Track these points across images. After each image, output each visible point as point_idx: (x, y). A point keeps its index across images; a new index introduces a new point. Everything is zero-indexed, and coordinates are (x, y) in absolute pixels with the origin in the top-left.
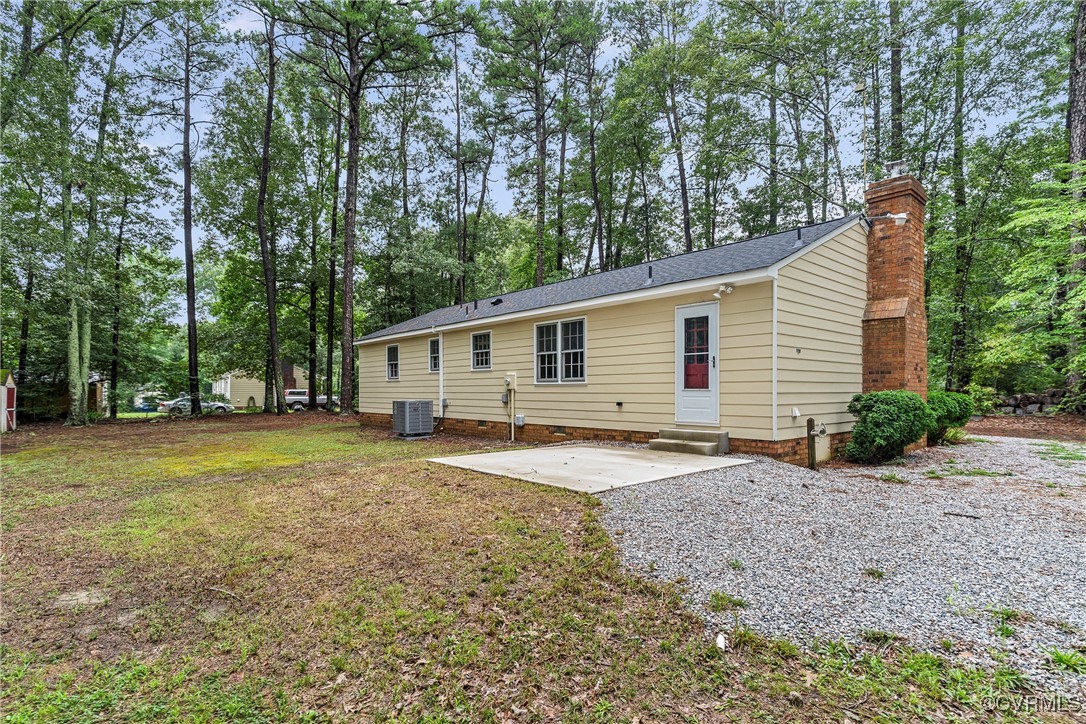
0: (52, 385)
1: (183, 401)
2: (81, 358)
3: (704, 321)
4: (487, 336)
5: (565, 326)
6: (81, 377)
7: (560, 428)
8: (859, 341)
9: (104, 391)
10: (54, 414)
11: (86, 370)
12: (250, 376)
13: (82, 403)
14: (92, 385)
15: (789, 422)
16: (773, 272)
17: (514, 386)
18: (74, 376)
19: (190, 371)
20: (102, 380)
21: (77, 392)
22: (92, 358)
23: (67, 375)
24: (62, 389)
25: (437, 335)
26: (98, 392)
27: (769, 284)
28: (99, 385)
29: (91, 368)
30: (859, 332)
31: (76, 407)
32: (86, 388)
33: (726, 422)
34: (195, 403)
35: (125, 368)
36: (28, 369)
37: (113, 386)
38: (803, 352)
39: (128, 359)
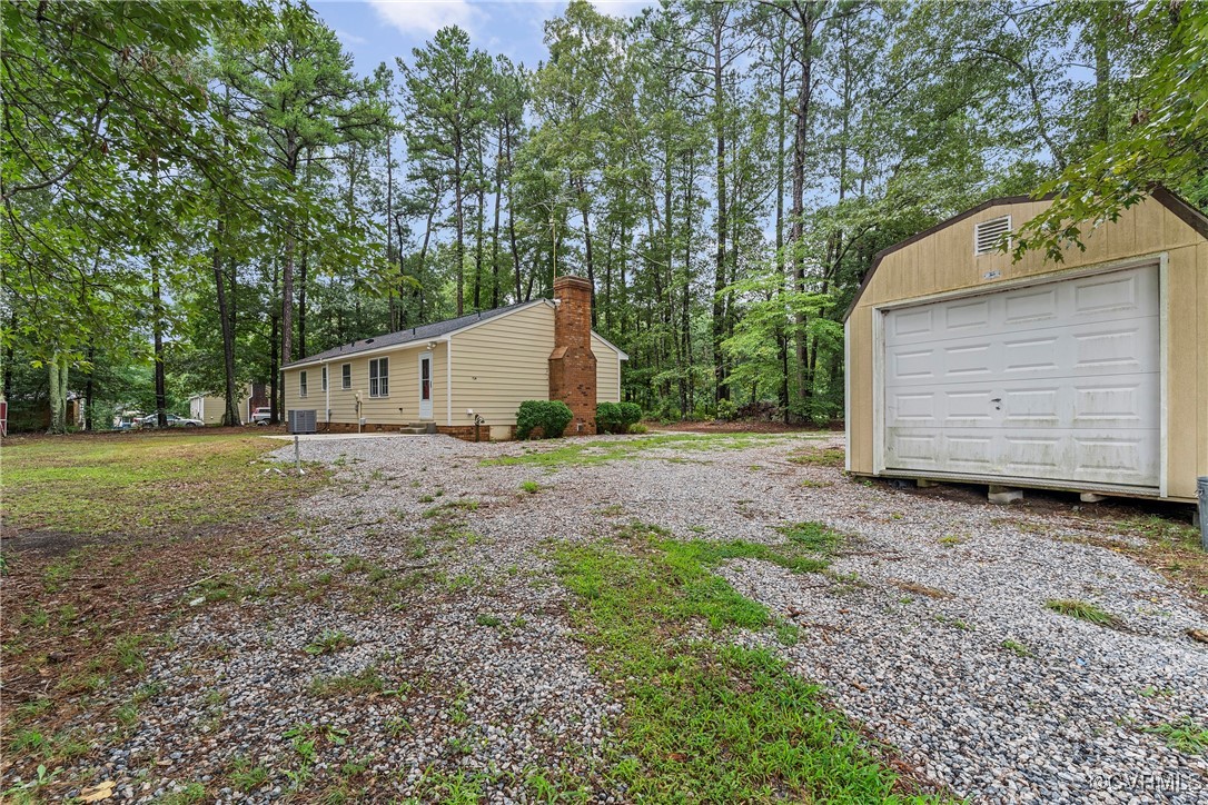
0: (34, 402)
1: (152, 418)
2: (60, 380)
3: (428, 360)
4: (349, 366)
5: (381, 360)
6: (60, 396)
7: (380, 425)
8: (546, 372)
9: (81, 406)
10: (36, 426)
11: (64, 390)
12: (215, 394)
13: (61, 416)
14: (70, 402)
15: (466, 417)
16: (446, 337)
17: (361, 399)
18: (55, 394)
19: (157, 389)
20: (78, 398)
21: (57, 407)
22: (70, 380)
23: (48, 393)
24: (45, 405)
25: (324, 364)
26: (75, 408)
27: (445, 343)
28: (76, 402)
29: (69, 388)
30: (547, 366)
31: (56, 419)
32: (65, 404)
33: (436, 417)
34: (162, 419)
35: (99, 388)
36: (14, 388)
37: (88, 403)
38: (478, 380)
39: (102, 380)
